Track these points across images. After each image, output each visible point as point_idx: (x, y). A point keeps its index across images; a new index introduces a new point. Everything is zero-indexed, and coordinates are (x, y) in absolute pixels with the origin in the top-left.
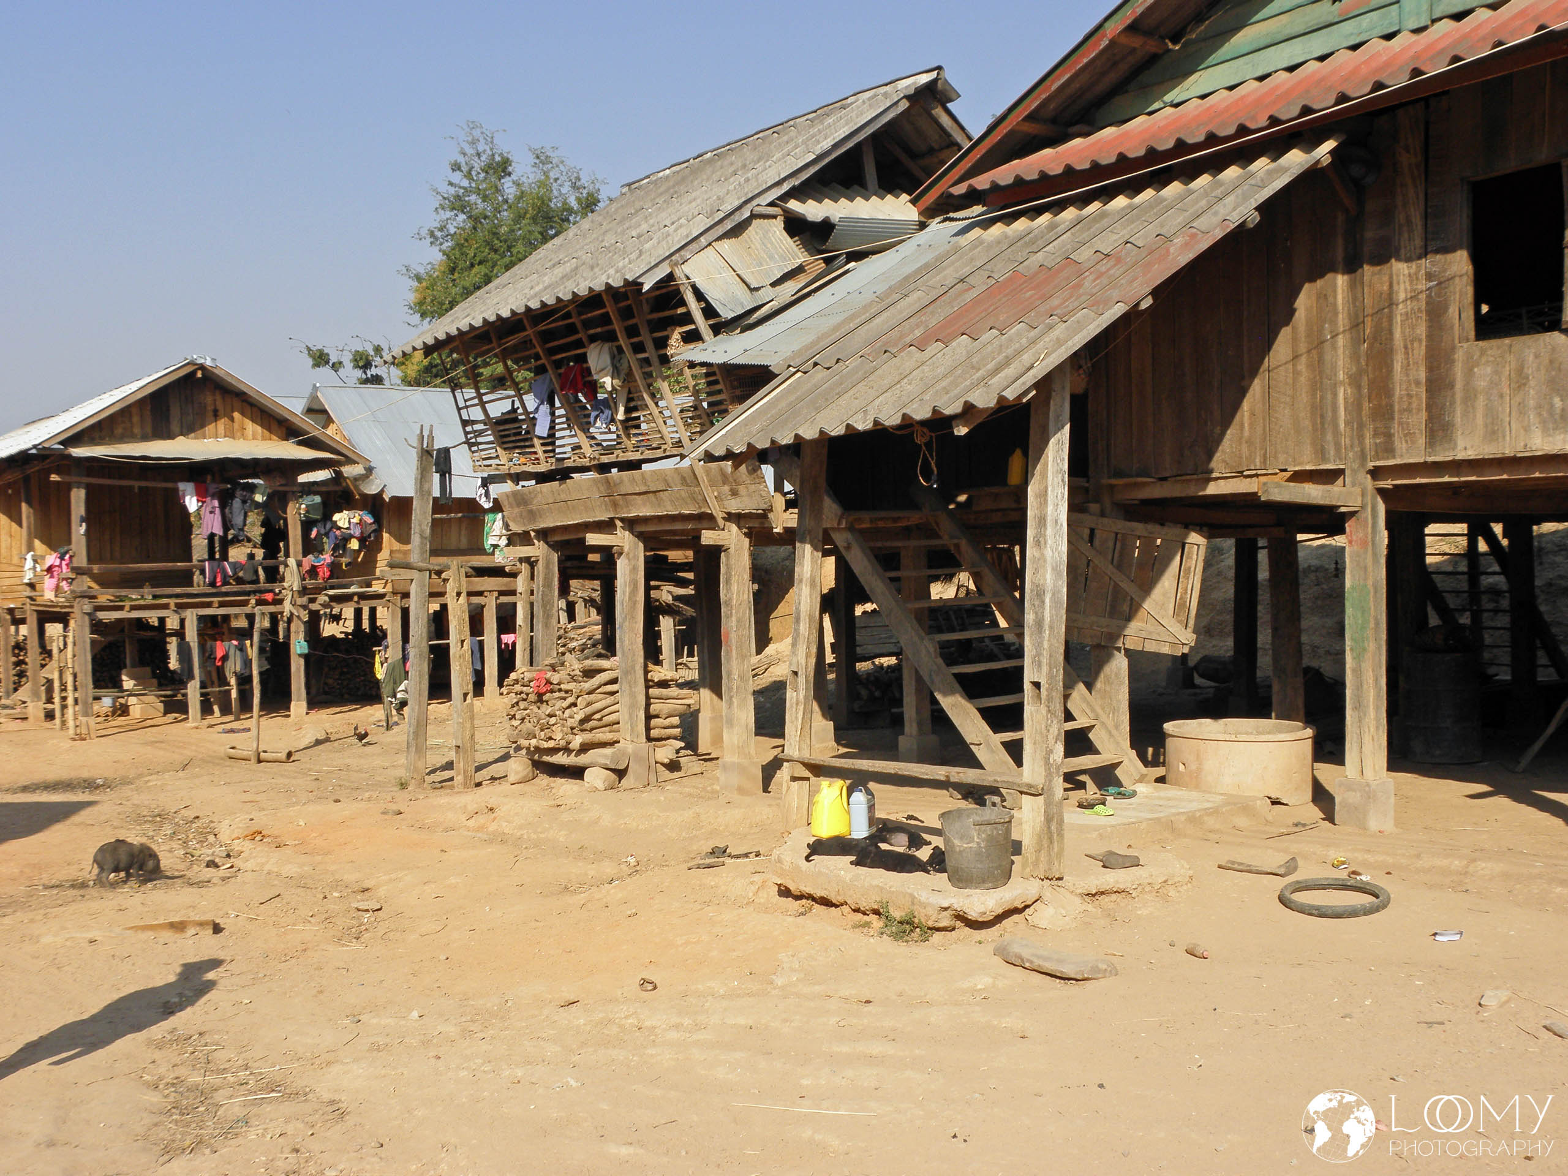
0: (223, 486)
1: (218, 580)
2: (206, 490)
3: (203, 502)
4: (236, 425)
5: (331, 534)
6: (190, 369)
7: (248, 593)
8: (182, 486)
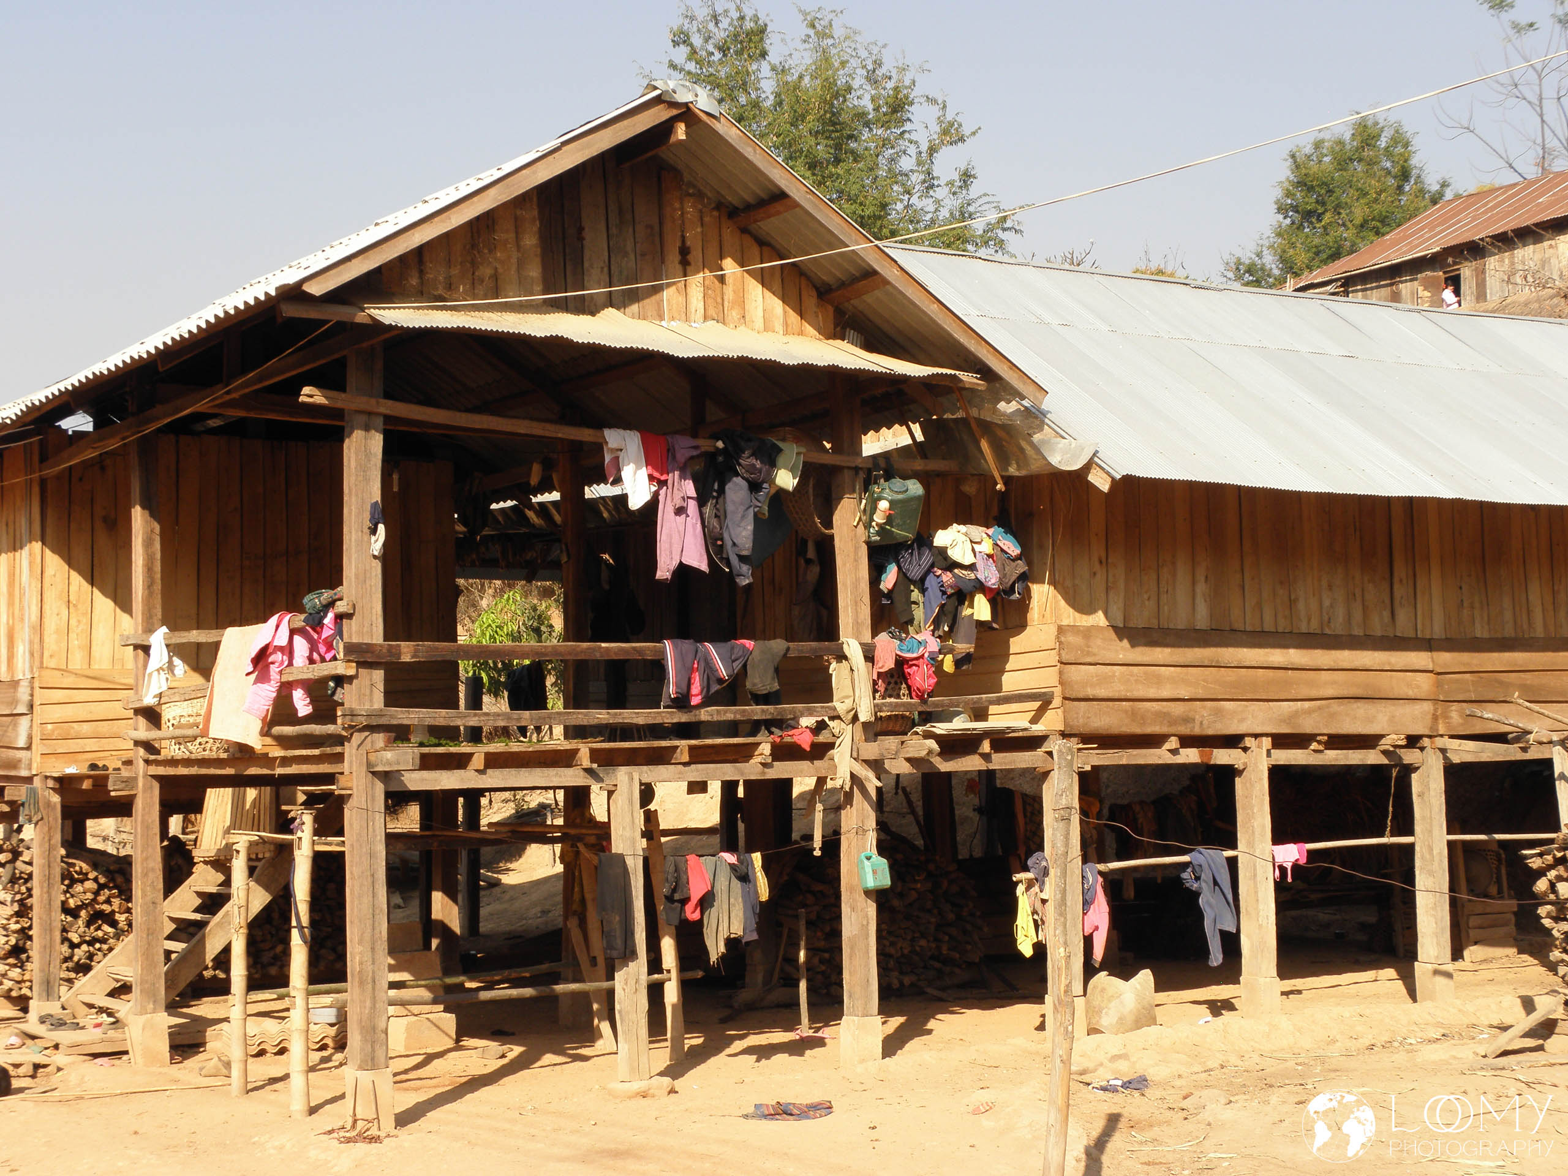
0: (705, 445)
1: (696, 689)
2: (670, 452)
3: (662, 483)
4: (729, 291)
5: (930, 581)
6: (661, 114)
7: (755, 727)
8: (613, 438)
